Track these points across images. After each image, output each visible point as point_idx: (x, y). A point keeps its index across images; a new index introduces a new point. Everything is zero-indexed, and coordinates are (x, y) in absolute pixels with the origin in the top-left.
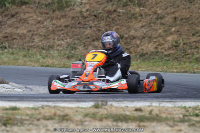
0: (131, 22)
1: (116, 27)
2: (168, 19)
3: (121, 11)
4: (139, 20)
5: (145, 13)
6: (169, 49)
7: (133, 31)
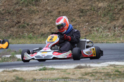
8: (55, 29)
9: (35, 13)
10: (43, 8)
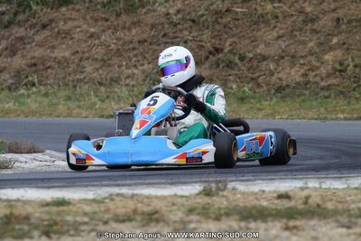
0: (258, 30)
1: (232, 40)
2: (326, 22)
3: (239, 10)
4: (272, 26)
5: (283, 13)
6: (329, 76)
7: (263, 46)
8: (318, 72)
9: (267, 23)
10: (292, 9)
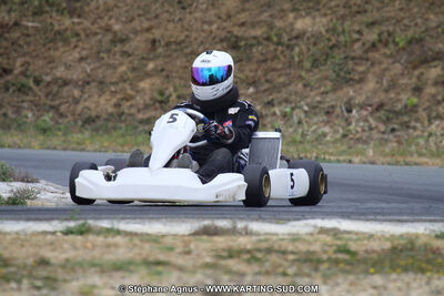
0: (56, 49)
1: (23, 59)
2: (138, 44)
3: (30, 24)
4: (72, 45)
5: (84, 30)
6: (147, 107)
7: (63, 68)
8: (133, 102)
9: (66, 41)
10: (96, 26)
